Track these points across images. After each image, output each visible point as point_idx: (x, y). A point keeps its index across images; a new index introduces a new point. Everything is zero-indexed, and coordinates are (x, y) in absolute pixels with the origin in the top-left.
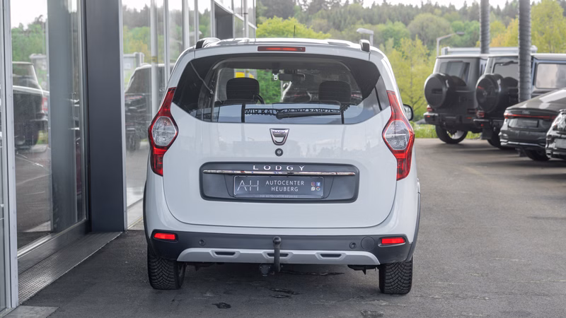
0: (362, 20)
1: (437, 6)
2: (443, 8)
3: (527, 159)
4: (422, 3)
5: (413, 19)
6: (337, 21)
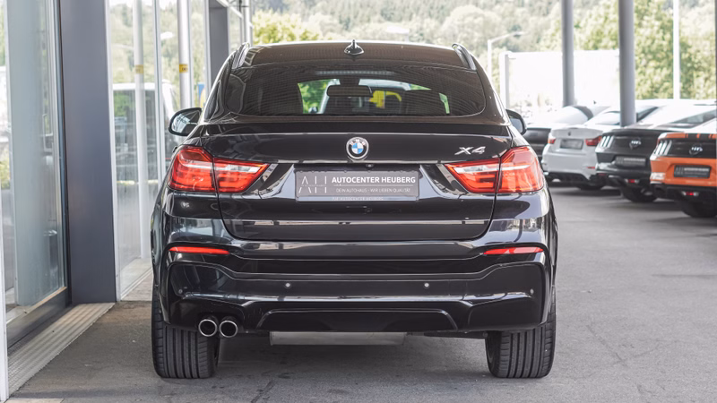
5: (449, 15)
6: (345, 18)
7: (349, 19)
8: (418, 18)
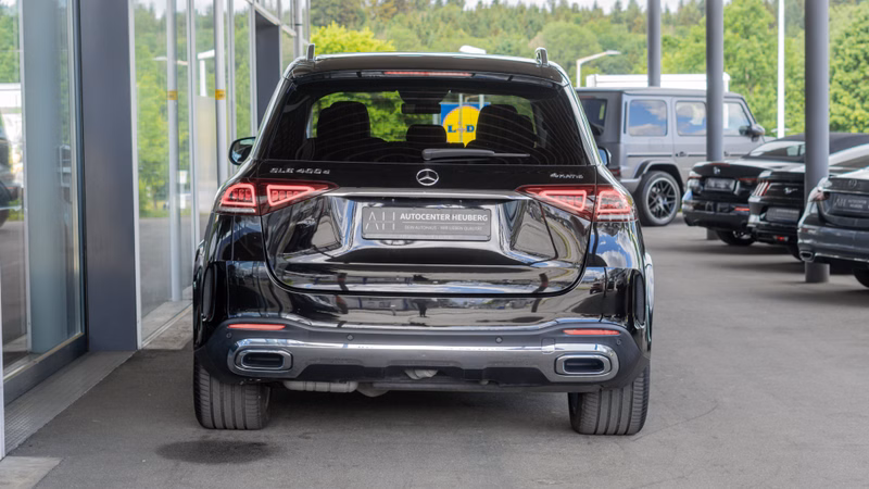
0: (461, 31)
1: (575, 9)
2: (585, 12)
3: (720, 243)
4: (553, 5)
6: (423, 32)
7: (428, 33)
8: (505, 33)
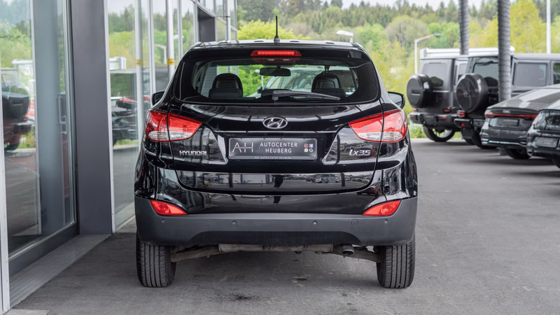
1: (414, 8)
2: (420, 9)
3: (508, 157)
4: (399, 5)
5: (391, 21)
6: (316, 24)
7: (319, 24)
8: (369, 24)
